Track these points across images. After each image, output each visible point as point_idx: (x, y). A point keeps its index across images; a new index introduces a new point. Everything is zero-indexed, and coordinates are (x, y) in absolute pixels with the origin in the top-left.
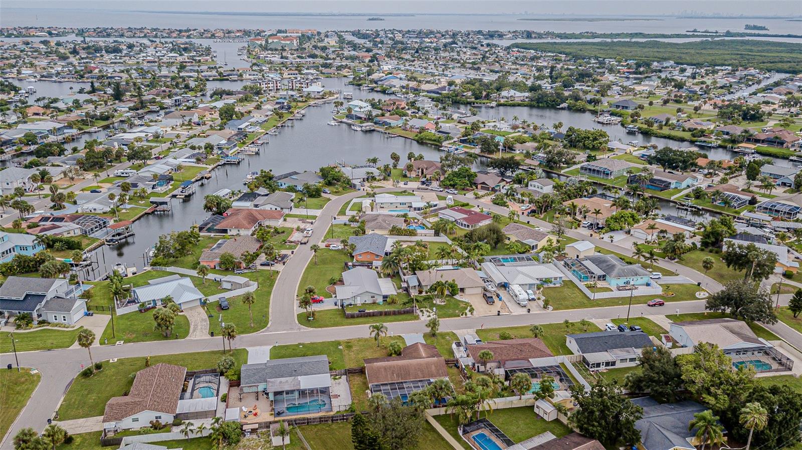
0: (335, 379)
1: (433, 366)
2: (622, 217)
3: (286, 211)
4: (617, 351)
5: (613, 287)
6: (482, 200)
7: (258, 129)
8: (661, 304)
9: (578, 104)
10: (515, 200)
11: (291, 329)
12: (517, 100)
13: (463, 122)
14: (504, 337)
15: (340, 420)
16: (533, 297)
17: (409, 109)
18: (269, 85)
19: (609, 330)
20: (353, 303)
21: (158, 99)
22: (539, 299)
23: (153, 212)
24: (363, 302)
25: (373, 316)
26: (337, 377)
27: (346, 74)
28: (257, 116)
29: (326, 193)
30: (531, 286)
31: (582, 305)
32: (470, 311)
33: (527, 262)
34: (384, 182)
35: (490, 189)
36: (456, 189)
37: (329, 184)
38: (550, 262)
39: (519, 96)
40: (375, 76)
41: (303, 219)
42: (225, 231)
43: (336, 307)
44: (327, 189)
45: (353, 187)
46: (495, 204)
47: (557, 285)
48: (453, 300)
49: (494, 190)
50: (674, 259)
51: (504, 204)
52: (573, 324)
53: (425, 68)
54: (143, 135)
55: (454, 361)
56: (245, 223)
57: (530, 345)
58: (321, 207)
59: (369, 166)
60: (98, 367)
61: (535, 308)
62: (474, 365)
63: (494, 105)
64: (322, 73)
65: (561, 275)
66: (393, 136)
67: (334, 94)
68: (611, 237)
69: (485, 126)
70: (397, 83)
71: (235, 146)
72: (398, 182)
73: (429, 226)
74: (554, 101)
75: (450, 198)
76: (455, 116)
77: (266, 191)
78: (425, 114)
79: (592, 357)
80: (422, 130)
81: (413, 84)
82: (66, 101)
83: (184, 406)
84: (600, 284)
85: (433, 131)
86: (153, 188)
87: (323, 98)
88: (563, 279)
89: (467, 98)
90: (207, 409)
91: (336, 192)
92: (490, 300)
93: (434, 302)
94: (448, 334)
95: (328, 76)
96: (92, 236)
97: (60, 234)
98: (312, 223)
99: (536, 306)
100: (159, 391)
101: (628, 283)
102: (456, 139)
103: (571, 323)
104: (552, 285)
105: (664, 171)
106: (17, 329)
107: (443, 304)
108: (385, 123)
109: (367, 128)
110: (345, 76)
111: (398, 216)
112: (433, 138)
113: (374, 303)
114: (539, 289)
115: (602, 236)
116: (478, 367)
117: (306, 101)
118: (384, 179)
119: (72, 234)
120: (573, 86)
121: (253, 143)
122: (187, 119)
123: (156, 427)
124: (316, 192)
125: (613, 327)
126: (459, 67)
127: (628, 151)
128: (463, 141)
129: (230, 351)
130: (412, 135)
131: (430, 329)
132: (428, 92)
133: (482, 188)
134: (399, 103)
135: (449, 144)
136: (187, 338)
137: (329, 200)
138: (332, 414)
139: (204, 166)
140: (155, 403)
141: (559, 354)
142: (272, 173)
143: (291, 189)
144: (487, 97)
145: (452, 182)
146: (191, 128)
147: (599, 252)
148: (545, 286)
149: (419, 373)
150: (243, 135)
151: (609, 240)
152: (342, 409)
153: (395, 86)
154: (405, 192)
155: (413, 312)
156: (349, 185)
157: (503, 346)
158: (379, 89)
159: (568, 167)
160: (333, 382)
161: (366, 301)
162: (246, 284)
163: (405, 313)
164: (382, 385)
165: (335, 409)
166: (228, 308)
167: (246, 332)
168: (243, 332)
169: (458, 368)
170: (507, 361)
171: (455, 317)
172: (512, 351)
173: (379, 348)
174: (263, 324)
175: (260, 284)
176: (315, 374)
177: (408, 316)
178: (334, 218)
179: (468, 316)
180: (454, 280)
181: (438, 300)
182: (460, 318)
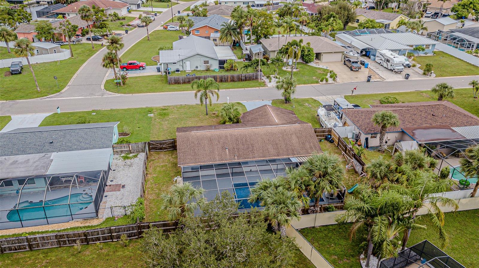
0: (126, 158)
1: (294, 137)
3: (134, 8)
11: (91, 94)
16: (407, 63)
20: (181, 69)
22: (414, 66)
24: (194, 68)
26: (131, 155)
30: (402, 51)
32: (331, 77)
41: (148, 12)
43: (159, 74)
47: (429, 55)
48: (308, 68)
55: (324, 131)
58: (168, 7)
61: (412, 74)
62: (357, 137)
92: (355, 65)
93: (284, 69)
94: (307, 100)
98: (156, 15)
99: (414, 72)
104: (423, 55)
107: (295, 70)
113: (208, 70)
114: (409, 57)
116: (367, 139)
131: (283, 91)
138: (95, 222)
152: (119, 212)
155: (257, 78)
160: (121, 162)
161: (197, 67)
162: (55, 51)
163: (247, 79)
164: (202, 167)
165: (105, 214)
166: (20, 73)
167: (28, 96)
168: (22, 98)
169: (332, 142)
170: (415, 129)
171: (312, 83)
172: (420, 116)
173: (207, 116)
174: (56, 89)
175: (77, 54)
176: (85, 149)
177: (252, 83)
178: (179, 12)
179: (329, 82)
180: (309, 44)
181: (289, 67)
182: (319, 84)
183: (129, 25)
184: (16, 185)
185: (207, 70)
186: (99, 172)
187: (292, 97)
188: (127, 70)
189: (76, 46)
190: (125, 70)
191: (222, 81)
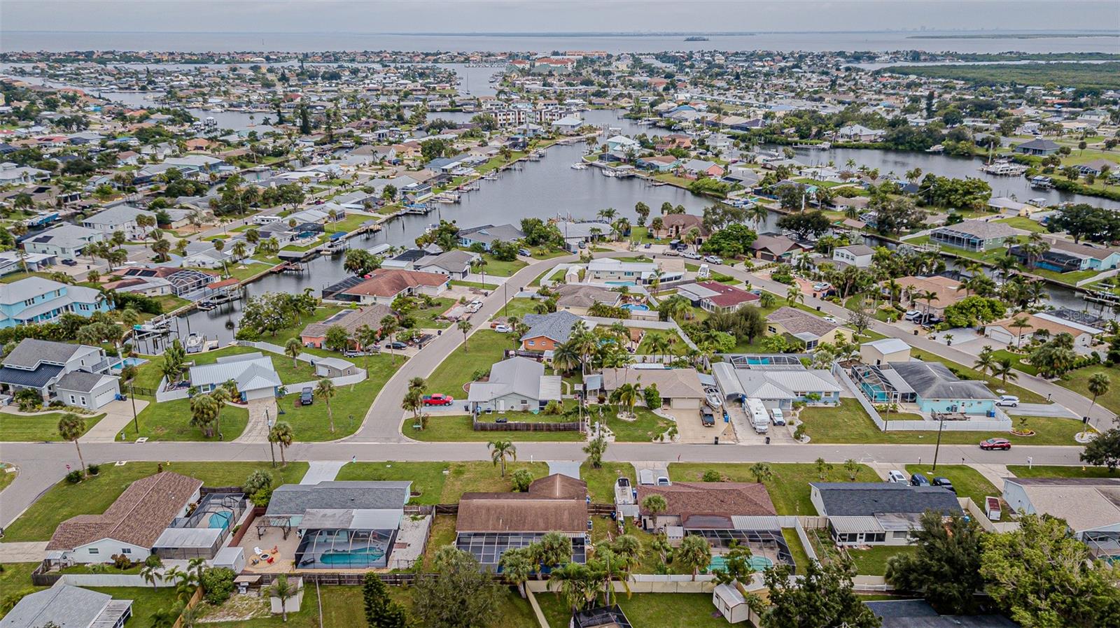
0: (414, 519)
1: (566, 513)
2: (974, 305)
3: (457, 277)
4: (890, 517)
5: (926, 414)
6: (757, 274)
7: (471, 172)
8: (1005, 448)
9: (960, 146)
10: (808, 275)
11: (388, 439)
12: (864, 140)
13: (770, 167)
14: (709, 478)
15: (391, 583)
16: (781, 419)
17: (695, 149)
18: (508, 117)
19: (893, 481)
20: (492, 409)
21: (357, 133)
22: (791, 424)
23: (280, 271)
24: (509, 408)
25: (516, 430)
26: (419, 516)
27: (624, 105)
28: (477, 155)
29: (524, 255)
30: (783, 402)
31: (862, 438)
32: (670, 434)
33: (788, 366)
34: (617, 243)
35: (775, 258)
36: (721, 256)
37: (534, 243)
38: (826, 368)
39: (867, 134)
40: (662, 107)
41: (475, 289)
42: (357, 299)
43: (467, 414)
44: (528, 251)
45: (567, 248)
46: (775, 279)
47: (830, 405)
48: (649, 416)
49: (780, 259)
50: (1053, 376)
51: (789, 281)
52: (830, 467)
53: (740, 98)
54: (313, 174)
55: (609, 508)
56: (386, 288)
57: (739, 493)
58: (510, 273)
59: (600, 221)
60: (93, 470)
61: (780, 437)
62: (640, 518)
63: (826, 147)
64: (590, 103)
65: (839, 388)
66: (657, 184)
67: (595, 129)
68: (949, 337)
69: (800, 173)
70: (690, 115)
71: (429, 190)
72: (636, 244)
73: (656, 304)
74: (922, 142)
75: (704, 269)
76: (760, 159)
77: (439, 249)
78: (717, 155)
79: (843, 524)
80: (701, 175)
81: (712, 117)
82: (242, 134)
83: (169, 537)
84: (903, 408)
85: (719, 178)
86: (292, 239)
87: (578, 135)
88: (841, 396)
89: (788, 136)
90: (198, 546)
91: (539, 255)
92: (707, 419)
93: (619, 416)
94: (621, 466)
95: (600, 108)
96: (184, 296)
97: (141, 291)
98: (486, 295)
99: (784, 434)
100: (142, 511)
101: (954, 409)
102: (749, 190)
103: (828, 465)
104: (820, 404)
105: (1076, 242)
106: (21, 410)
107: (631, 420)
108: (651, 166)
109: (624, 172)
110: (623, 108)
111: (614, 290)
112: (715, 187)
113: (525, 411)
114: (796, 407)
115: (933, 335)
116: (645, 520)
117: (553, 138)
118: (619, 240)
119: (159, 293)
120: (961, 122)
121: (458, 189)
122: (380, 156)
123: (121, 565)
124: (509, 252)
125: (900, 477)
126: (793, 97)
127: (1023, 213)
128: (758, 192)
129: (282, 463)
130: (685, 183)
131: (589, 455)
132: (732, 127)
133: (763, 257)
134: (682, 140)
135: (738, 195)
136: (236, 441)
137: (526, 264)
138: (384, 571)
139: (377, 215)
140: (127, 529)
141: (793, 512)
142: (457, 226)
143: (477, 248)
144: (819, 135)
145: (716, 246)
146: (383, 169)
147: (918, 357)
148: (810, 404)
149: (541, 521)
150: (446, 179)
151: (944, 342)
152: (403, 565)
153: (686, 120)
154: (641, 257)
155: (577, 430)
156: (561, 246)
157: (694, 491)
158: (663, 124)
159: (911, 233)
160: (409, 522)
161: (512, 407)
162: (349, 371)
163: (566, 429)
164: (475, 535)
165: (392, 566)
166: (311, 404)
167: (322, 438)
168: (316, 439)
169: (615, 519)
170: (692, 515)
171: (643, 441)
172: (707, 500)
173: (503, 479)
174: (349, 428)
175: (373, 372)
176: (380, 508)
177: (571, 434)
178: (522, 289)
179: (664, 441)
180: (654, 385)
181: (625, 414)
182: (650, 443)
183: (445, 318)
184: (325, 534)
185: (523, 413)
186: (391, 530)
187: (602, 460)
188: (430, 405)
189: (373, 359)
190: (427, 405)
191: (535, 430)
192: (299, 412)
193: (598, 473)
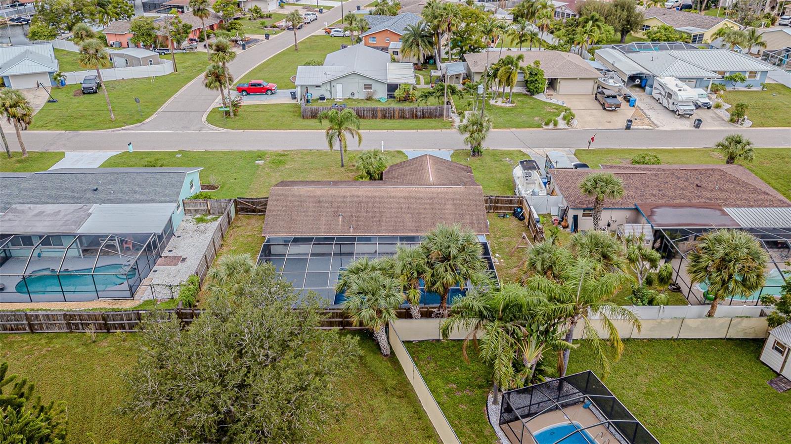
0: (201, 220)
11: (185, 128)
16: (705, 101)
20: (327, 96)
22: (718, 107)
24: (348, 95)
26: (209, 217)
30: (701, 81)
32: (564, 118)
41: (309, 8)
43: (294, 101)
47: (754, 89)
48: (531, 102)
55: (511, 202)
57: (723, 174)
61: (710, 120)
62: (565, 212)
92: (611, 101)
93: (492, 102)
94: (509, 153)
98: (321, 12)
99: (714, 117)
104: (743, 88)
107: (508, 105)
113: (369, 99)
114: (716, 90)
116: (576, 218)
138: (128, 305)
148: (730, 86)
149: (408, 217)
152: (163, 294)
155: (441, 115)
160: (191, 226)
161: (353, 94)
162: (151, 61)
163: (426, 115)
165: (144, 294)
166: (95, 92)
167: (95, 126)
168: (87, 128)
169: (522, 219)
170: (657, 207)
171: (530, 127)
172: (674, 185)
173: (342, 169)
174: (138, 117)
175: (184, 67)
176: (139, 203)
177: (433, 122)
178: (359, 8)
179: (558, 127)
180: (537, 63)
181: (500, 99)
182: (541, 129)
183: (274, 27)
185: (367, 99)
186: (148, 235)
187: (484, 146)
188: (248, 94)
189: (186, 56)
190: (244, 93)
191: (384, 117)
192: (75, 101)
193: (479, 162)
